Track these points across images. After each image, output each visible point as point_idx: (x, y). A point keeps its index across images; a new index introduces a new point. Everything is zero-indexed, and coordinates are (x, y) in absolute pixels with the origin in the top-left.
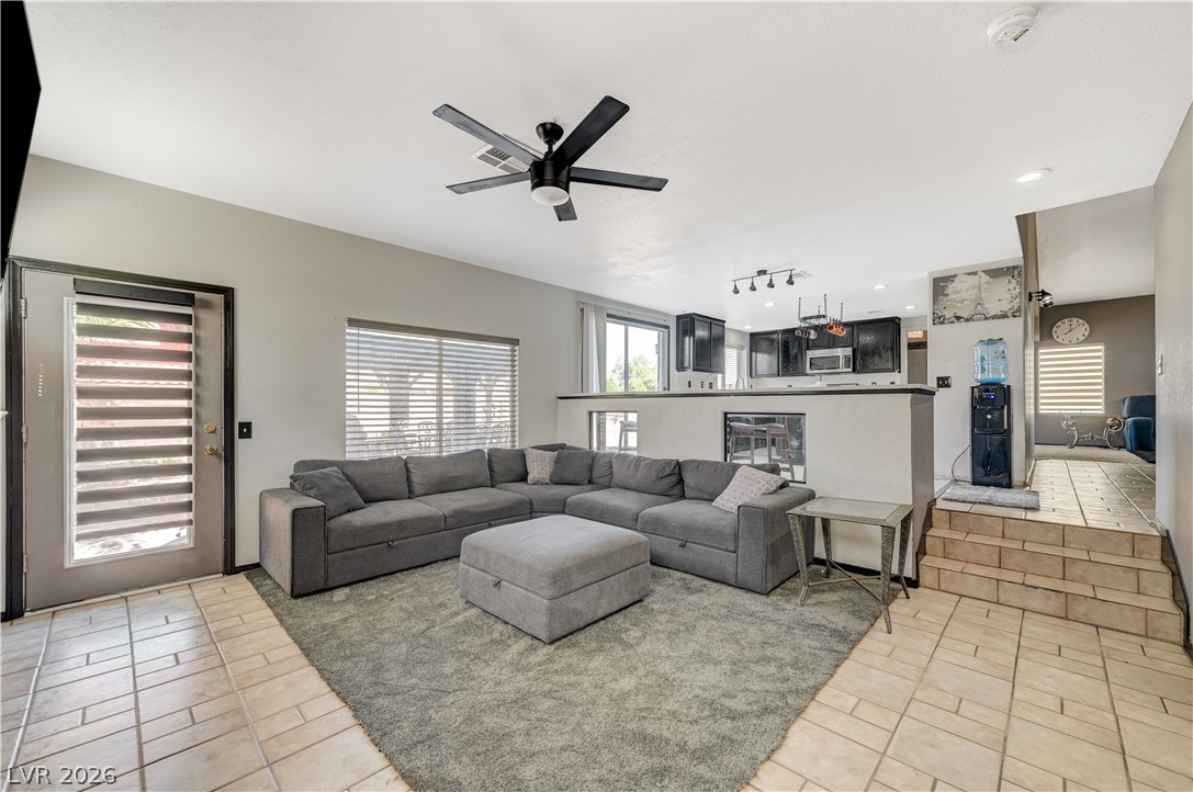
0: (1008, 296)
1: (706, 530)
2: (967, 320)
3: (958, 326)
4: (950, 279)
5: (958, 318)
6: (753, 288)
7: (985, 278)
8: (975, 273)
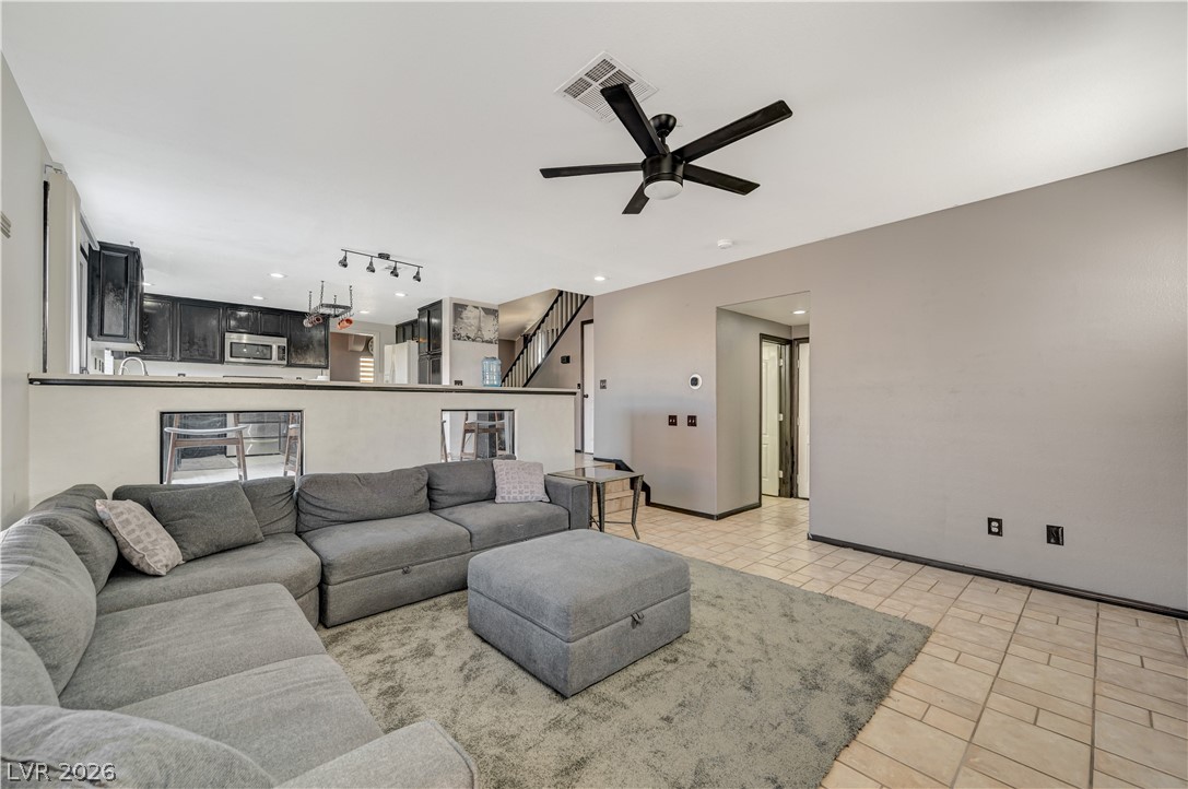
0: (492, 329)
1: (549, 519)
2: (473, 340)
3: (469, 344)
4: (464, 307)
5: (469, 338)
6: (371, 269)
7: (483, 313)
8: (477, 308)
